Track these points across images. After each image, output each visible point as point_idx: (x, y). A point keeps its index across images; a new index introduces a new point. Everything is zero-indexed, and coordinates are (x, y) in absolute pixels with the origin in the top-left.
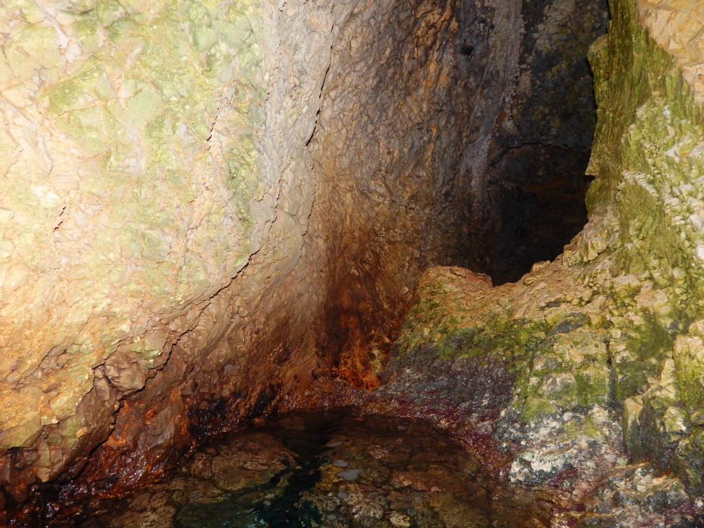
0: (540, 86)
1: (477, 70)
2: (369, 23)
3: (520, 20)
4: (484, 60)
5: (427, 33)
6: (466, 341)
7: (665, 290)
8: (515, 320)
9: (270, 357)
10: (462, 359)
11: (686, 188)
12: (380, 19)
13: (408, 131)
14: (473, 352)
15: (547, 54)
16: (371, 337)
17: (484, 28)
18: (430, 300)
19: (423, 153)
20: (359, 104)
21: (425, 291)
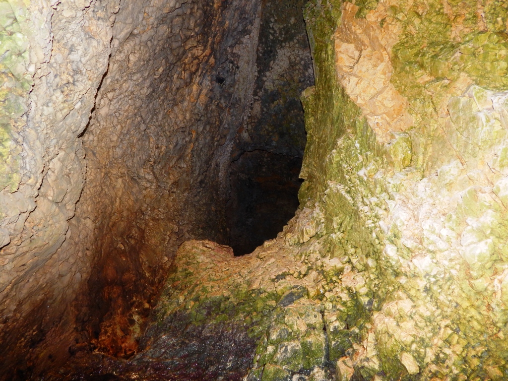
0: (266, 112)
1: (226, 95)
2: (146, 44)
3: (255, 67)
4: (232, 89)
5: (192, 62)
6: (214, 308)
7: (361, 273)
8: (253, 290)
9: (20, 343)
10: (211, 325)
11: (374, 200)
12: (156, 43)
13: (173, 132)
14: (219, 318)
15: (271, 92)
16: (132, 304)
17: (232, 67)
18: (186, 270)
19: (185, 151)
20: (134, 106)
21: (182, 262)
